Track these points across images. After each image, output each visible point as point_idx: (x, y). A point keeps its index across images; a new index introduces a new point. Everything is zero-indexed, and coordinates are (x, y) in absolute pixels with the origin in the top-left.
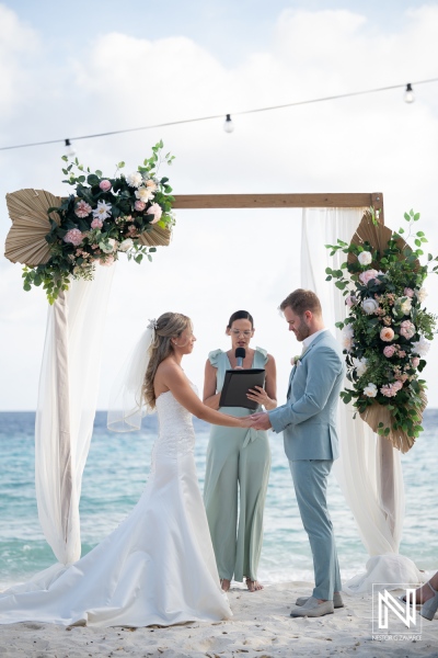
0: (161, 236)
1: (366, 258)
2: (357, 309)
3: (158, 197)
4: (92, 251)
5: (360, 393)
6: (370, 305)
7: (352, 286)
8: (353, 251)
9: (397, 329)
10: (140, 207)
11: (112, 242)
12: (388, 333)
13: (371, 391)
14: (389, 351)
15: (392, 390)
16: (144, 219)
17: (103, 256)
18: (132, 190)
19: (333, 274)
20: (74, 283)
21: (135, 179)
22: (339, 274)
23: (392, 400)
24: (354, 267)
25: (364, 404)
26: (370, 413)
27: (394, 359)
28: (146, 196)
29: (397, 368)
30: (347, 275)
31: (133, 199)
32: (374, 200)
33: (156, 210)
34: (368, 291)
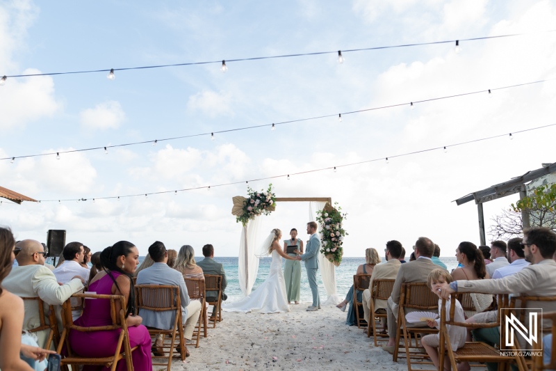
0: (272, 209)
1: (326, 215)
2: (324, 228)
3: (272, 198)
4: (254, 212)
5: (325, 251)
6: (328, 227)
7: (323, 222)
8: (323, 213)
9: (335, 234)
10: (267, 201)
11: (260, 210)
12: (332, 235)
13: (328, 250)
14: (333, 239)
15: (334, 250)
16: (268, 204)
17: (257, 214)
18: (265, 196)
19: (318, 219)
20: (250, 221)
21: (266, 194)
22: (319, 219)
23: (334, 253)
24: (324, 217)
25: (326, 254)
26: (328, 256)
27: (334, 242)
28: (269, 198)
29: (335, 244)
30: (322, 219)
31: (266, 199)
32: (329, 200)
33: (271, 202)
34: (327, 223)
